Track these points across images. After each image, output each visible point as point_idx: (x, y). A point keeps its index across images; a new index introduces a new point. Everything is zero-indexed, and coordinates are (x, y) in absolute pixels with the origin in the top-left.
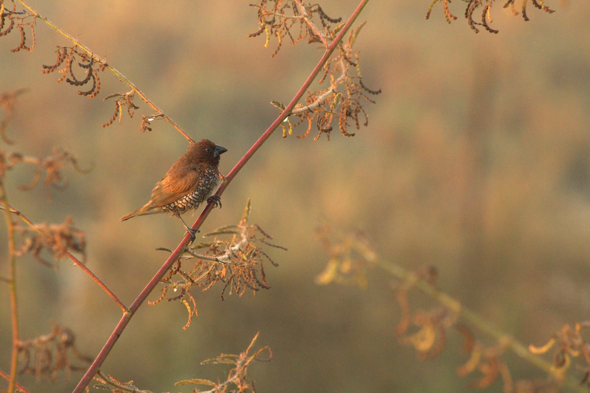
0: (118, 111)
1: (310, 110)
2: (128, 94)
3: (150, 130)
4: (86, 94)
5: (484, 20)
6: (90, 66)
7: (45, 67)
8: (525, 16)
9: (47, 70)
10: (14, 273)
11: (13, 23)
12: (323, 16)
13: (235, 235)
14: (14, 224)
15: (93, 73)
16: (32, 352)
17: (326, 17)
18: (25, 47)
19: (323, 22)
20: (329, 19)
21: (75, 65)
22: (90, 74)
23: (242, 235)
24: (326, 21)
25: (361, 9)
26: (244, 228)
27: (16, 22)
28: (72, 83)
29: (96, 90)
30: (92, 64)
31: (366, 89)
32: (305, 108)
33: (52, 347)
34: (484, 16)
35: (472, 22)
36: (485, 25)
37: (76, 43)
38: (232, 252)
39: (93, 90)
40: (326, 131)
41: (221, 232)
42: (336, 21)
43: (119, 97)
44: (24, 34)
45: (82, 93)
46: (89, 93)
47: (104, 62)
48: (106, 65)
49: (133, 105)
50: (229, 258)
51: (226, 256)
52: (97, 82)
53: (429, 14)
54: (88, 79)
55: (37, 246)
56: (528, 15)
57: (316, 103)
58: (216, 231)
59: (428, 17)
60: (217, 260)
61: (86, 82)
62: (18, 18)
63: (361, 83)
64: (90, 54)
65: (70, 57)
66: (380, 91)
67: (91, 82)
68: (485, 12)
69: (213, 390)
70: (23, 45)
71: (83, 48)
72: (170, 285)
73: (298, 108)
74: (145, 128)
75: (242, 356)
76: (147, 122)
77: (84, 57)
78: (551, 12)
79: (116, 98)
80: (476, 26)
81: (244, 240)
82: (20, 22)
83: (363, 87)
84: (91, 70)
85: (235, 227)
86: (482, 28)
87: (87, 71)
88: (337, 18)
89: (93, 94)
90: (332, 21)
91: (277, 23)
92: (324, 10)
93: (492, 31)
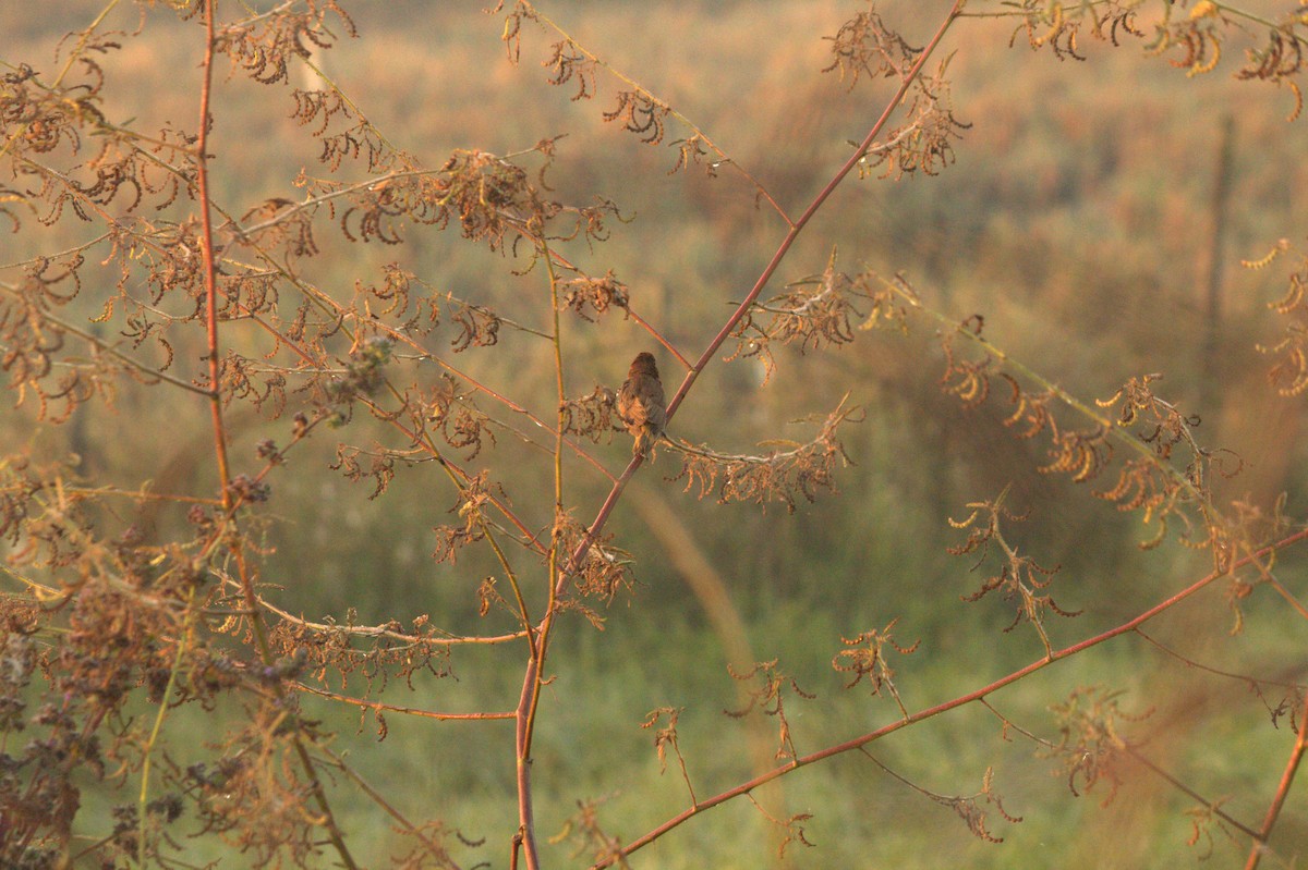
0: (683, 157)
1: (888, 150)
2: (693, 139)
3: (715, 176)
4: (648, 141)
5: (1070, 47)
6: (651, 111)
7: (605, 115)
8: (1114, 41)
9: (607, 117)
10: (557, 331)
11: (571, 70)
12: (904, 47)
13: (820, 285)
14: (557, 278)
15: (656, 119)
16: (575, 411)
17: (907, 47)
18: (586, 96)
19: (904, 52)
20: (910, 50)
21: (636, 112)
22: (652, 119)
23: (828, 285)
24: (907, 51)
25: (938, 39)
26: (830, 277)
27: (574, 67)
28: (633, 130)
29: (658, 137)
30: (653, 108)
31: (956, 124)
32: (883, 146)
33: (592, 406)
34: (1070, 43)
35: (1057, 50)
36: (1071, 52)
37: (637, 88)
38: (813, 304)
39: (655, 137)
40: (909, 170)
41: (805, 282)
42: (918, 51)
43: (683, 143)
44: (583, 81)
45: (643, 141)
46: (652, 140)
47: (666, 106)
48: (668, 109)
49: (700, 151)
50: (808, 310)
51: (804, 308)
52: (660, 128)
53: (1012, 42)
54: (650, 125)
55: (579, 299)
56: (1117, 39)
57: (894, 142)
58: (799, 280)
59: (1011, 46)
60: (792, 313)
61: (647, 128)
62: (577, 65)
63: (950, 116)
64: (652, 98)
65: (633, 102)
66: (971, 125)
67: (653, 128)
68: (1071, 38)
69: (796, 451)
70: (583, 94)
71: (645, 93)
72: (746, 340)
73: (875, 147)
74: (710, 174)
75: (831, 416)
76: (711, 168)
77: (646, 101)
78: (1142, 36)
79: (681, 144)
80: (1062, 54)
81: (828, 290)
82: (579, 69)
83: (952, 121)
84: (652, 115)
85: (821, 276)
86: (1068, 56)
87: (649, 117)
88: (919, 48)
89: (655, 141)
90: (914, 51)
91: (855, 55)
92: (904, 40)
93: (1078, 58)
